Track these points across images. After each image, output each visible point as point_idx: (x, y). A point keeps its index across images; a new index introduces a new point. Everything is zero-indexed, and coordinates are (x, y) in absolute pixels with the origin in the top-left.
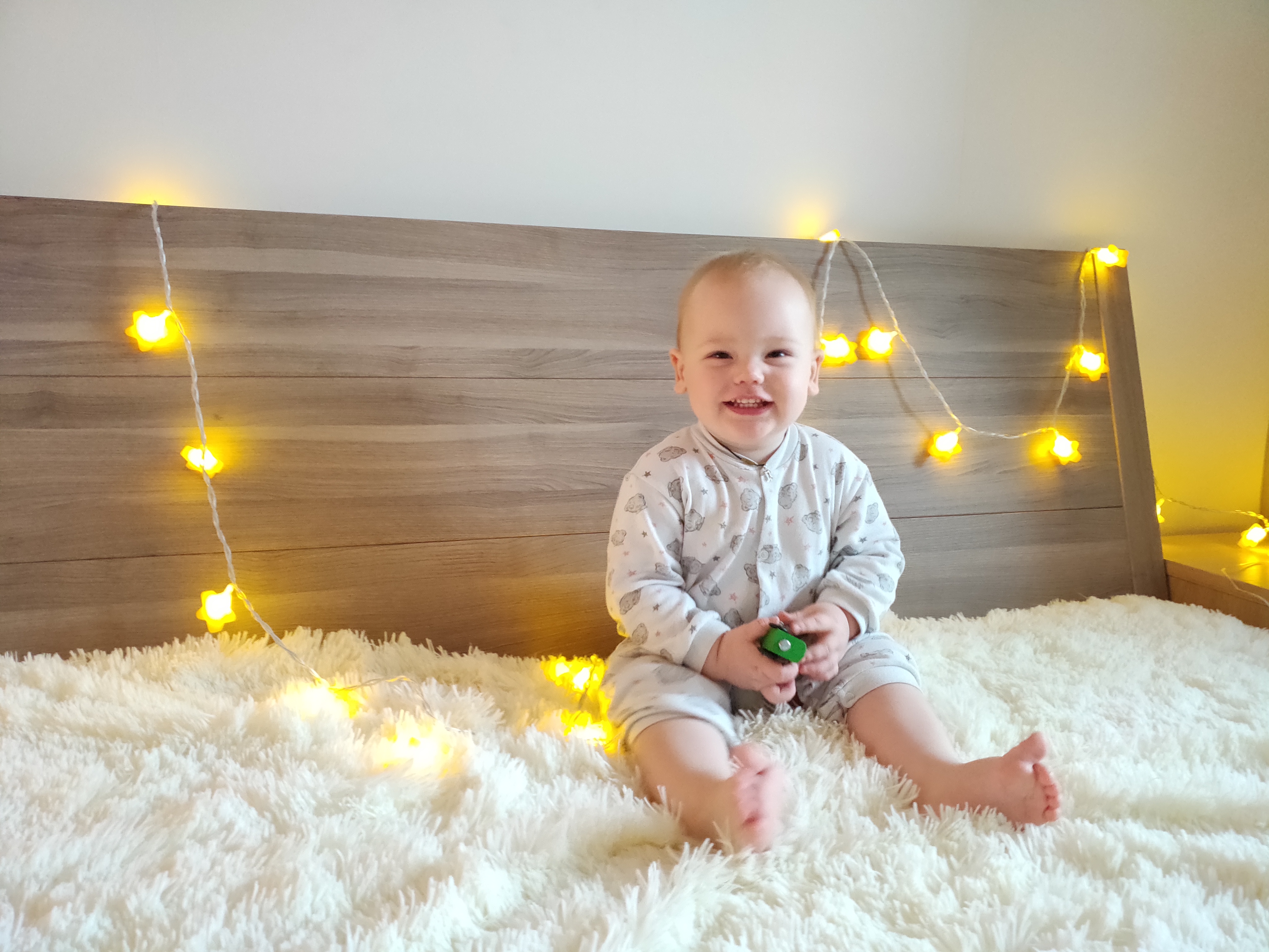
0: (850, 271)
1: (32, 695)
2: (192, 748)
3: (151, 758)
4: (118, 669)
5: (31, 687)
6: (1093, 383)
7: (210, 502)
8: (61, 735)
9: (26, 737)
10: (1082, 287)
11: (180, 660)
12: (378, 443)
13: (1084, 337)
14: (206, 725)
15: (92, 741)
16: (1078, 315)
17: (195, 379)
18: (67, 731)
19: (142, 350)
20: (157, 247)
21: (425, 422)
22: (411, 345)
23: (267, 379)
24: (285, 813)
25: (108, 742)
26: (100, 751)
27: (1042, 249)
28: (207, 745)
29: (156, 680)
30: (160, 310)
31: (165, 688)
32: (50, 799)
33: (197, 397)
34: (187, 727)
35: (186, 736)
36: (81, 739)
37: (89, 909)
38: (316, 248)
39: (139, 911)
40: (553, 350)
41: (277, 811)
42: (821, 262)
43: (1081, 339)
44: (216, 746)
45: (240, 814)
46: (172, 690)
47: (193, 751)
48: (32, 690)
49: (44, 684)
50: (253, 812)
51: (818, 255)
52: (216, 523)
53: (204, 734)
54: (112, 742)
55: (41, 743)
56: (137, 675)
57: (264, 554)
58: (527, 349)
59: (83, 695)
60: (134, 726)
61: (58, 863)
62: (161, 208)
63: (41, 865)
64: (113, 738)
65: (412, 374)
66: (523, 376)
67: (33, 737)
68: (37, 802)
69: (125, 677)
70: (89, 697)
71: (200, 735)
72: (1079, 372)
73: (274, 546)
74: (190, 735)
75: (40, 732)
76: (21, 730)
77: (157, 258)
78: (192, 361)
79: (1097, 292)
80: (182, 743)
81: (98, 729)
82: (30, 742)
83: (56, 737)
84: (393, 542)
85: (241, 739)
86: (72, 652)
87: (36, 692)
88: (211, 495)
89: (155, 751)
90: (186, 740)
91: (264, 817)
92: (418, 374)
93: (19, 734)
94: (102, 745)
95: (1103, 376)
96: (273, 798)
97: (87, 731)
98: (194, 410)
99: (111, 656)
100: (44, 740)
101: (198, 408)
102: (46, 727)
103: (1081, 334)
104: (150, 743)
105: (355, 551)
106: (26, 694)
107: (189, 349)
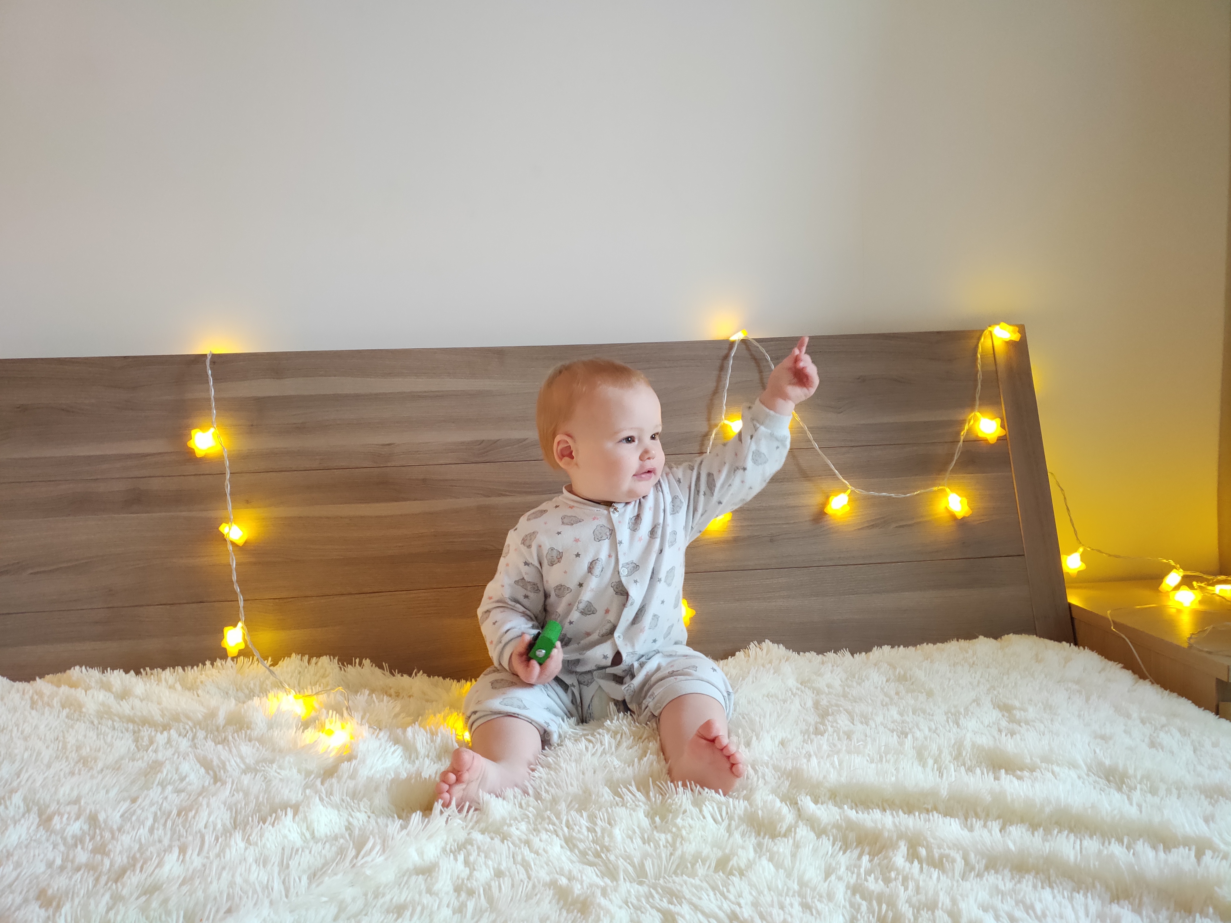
0: (753, 364)
1: (105, 696)
2: (190, 732)
3: (161, 738)
4: (167, 682)
5: (106, 690)
6: (993, 445)
7: (231, 564)
8: (113, 721)
9: (92, 723)
10: (979, 361)
11: (206, 675)
12: (362, 517)
13: (980, 405)
14: (200, 717)
15: (131, 726)
16: (976, 386)
17: (228, 476)
18: (116, 719)
19: (198, 456)
20: (208, 383)
21: (396, 500)
22: (387, 443)
23: (283, 473)
24: (222, 772)
25: (140, 727)
26: (134, 732)
27: (938, 330)
28: (200, 730)
29: (189, 689)
30: (209, 427)
31: (194, 694)
32: (89, 760)
33: (228, 490)
34: (188, 718)
35: (188, 724)
36: (125, 725)
37: (77, 818)
38: (322, 376)
39: (105, 822)
40: (498, 440)
41: (217, 771)
42: (726, 357)
43: (977, 407)
44: (206, 732)
45: (193, 771)
46: (198, 696)
47: (190, 735)
48: (106, 693)
49: (114, 690)
50: (203, 771)
51: (725, 352)
52: (234, 578)
53: (199, 723)
54: (142, 727)
55: (100, 726)
56: (178, 686)
57: (277, 601)
58: (478, 441)
59: (137, 697)
60: (158, 718)
61: (75, 793)
62: (214, 356)
63: (64, 795)
64: (144, 725)
65: (389, 464)
66: (474, 461)
67: (96, 722)
68: (82, 761)
69: (170, 687)
70: (140, 699)
71: (197, 724)
72: (977, 436)
73: (284, 595)
74: (190, 723)
75: (101, 719)
76: (90, 717)
77: (208, 390)
78: (227, 463)
79: (996, 365)
80: (185, 728)
81: (135, 718)
82: (94, 725)
83: (110, 722)
84: (370, 591)
85: (221, 728)
86: (142, 670)
87: (108, 694)
88: (233, 558)
89: (165, 733)
90: (187, 727)
91: (209, 774)
92: (393, 464)
93: (88, 720)
94: (136, 729)
95: (1000, 439)
96: (216, 762)
97: (130, 720)
98: (226, 498)
99: (164, 672)
100: (102, 725)
101: (228, 497)
102: (105, 716)
103: (978, 403)
104: (166, 727)
105: (343, 598)
106: (101, 696)
107: (226, 455)
